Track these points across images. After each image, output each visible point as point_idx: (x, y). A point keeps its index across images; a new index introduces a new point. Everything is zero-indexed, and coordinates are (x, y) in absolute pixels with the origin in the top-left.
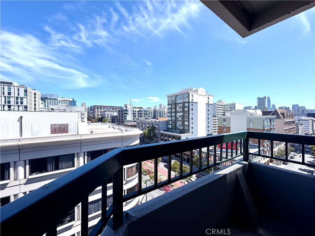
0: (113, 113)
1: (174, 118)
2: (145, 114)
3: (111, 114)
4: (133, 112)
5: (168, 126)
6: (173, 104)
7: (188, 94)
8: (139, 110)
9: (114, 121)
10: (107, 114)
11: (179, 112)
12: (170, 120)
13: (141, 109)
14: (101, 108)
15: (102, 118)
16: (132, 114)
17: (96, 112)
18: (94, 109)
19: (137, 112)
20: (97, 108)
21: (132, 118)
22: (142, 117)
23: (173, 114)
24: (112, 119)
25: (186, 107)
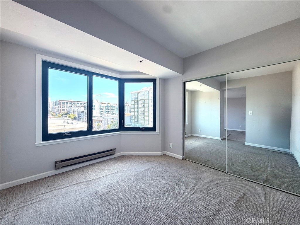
0: (80, 108)
1: (136, 114)
2: (112, 110)
3: (78, 109)
4: (100, 107)
5: (131, 121)
6: (136, 100)
7: (148, 92)
8: (106, 105)
9: (80, 117)
10: (73, 109)
11: (140, 108)
12: (133, 116)
13: (108, 104)
14: (67, 103)
15: (67, 114)
16: (99, 109)
17: (62, 107)
18: (60, 104)
19: (104, 107)
20: (62, 102)
21: (99, 113)
22: (110, 113)
23: (136, 110)
24: (78, 114)
25: (147, 104)
